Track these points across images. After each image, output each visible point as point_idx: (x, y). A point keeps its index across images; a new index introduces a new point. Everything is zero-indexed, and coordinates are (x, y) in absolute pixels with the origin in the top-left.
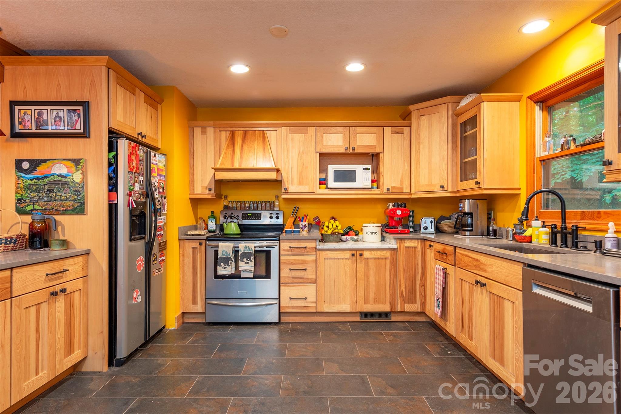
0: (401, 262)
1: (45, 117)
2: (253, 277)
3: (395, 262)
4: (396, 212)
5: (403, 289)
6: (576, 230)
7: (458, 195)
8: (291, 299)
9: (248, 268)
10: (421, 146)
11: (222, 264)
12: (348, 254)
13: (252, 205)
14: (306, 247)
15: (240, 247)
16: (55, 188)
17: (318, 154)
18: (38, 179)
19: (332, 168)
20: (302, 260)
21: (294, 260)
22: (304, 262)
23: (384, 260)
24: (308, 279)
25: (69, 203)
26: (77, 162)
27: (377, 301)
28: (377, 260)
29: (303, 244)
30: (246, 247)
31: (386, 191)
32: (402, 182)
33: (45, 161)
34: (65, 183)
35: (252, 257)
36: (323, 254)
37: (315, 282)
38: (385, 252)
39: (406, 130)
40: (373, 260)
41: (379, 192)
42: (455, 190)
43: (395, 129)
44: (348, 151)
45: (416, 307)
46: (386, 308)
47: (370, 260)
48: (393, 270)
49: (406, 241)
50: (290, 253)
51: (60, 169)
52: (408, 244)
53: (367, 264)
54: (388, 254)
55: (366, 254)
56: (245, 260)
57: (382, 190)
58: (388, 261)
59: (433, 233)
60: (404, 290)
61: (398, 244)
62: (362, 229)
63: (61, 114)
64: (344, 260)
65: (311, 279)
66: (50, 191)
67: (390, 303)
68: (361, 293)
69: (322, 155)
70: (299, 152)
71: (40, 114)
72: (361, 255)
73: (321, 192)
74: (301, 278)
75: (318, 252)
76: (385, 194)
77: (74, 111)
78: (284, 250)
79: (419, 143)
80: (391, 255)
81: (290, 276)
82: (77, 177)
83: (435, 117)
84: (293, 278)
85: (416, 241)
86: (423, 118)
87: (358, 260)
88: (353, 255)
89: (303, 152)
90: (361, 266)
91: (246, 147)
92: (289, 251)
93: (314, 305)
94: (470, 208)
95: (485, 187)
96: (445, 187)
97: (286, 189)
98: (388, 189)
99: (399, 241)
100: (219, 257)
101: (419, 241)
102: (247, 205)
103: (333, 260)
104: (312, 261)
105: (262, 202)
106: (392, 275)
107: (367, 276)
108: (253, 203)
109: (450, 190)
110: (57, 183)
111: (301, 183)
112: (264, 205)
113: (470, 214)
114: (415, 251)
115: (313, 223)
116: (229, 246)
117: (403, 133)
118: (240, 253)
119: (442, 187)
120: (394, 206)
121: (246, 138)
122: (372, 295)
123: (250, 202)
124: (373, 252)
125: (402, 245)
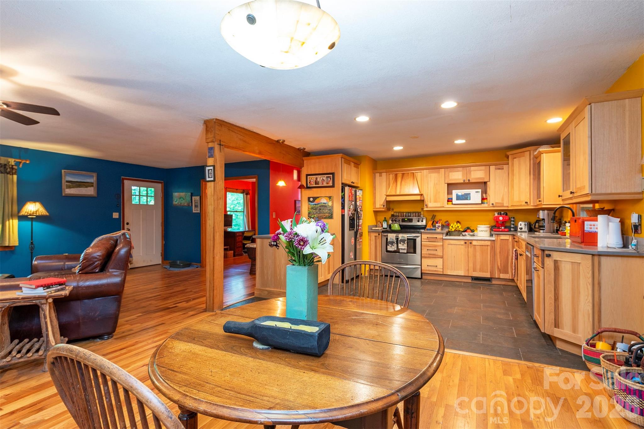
0: (498, 248)
1: (318, 180)
2: (406, 252)
3: (494, 248)
4: (499, 218)
5: (499, 264)
7: (537, 207)
8: (428, 266)
9: (403, 248)
10: (514, 177)
11: (390, 245)
12: (463, 242)
13: (407, 214)
14: (436, 238)
15: (399, 236)
16: (322, 208)
17: (446, 185)
18: (316, 205)
19: (455, 192)
20: (435, 245)
21: (430, 244)
22: (436, 246)
23: (486, 247)
24: (438, 255)
25: (327, 214)
26: (330, 197)
27: (481, 270)
28: (482, 246)
29: (435, 236)
30: (402, 236)
31: (491, 205)
32: (503, 200)
33: (318, 197)
34: (326, 206)
35: (406, 242)
36: (447, 242)
37: (442, 257)
38: (487, 242)
39: (505, 167)
40: (479, 246)
41: (487, 206)
42: (536, 205)
43: (497, 167)
44: (466, 182)
45: (508, 276)
46: (488, 275)
47: (477, 246)
48: (492, 253)
49: (501, 235)
50: (427, 241)
51: (324, 201)
52: (503, 237)
53: (475, 249)
54: (489, 243)
55: (474, 243)
56: (402, 243)
57: (489, 205)
58: (489, 248)
59: (526, 232)
60: (500, 265)
61: (496, 237)
62: (477, 229)
63: (324, 178)
64: (460, 246)
65: (440, 255)
66: (320, 209)
67: (490, 272)
68: (471, 265)
69: (449, 185)
70: (435, 184)
71: (316, 179)
72: (471, 243)
73: (449, 207)
74: (434, 255)
75: (444, 241)
76: (491, 207)
77: (329, 177)
78: (424, 239)
79: (513, 175)
80: (491, 244)
81: (427, 253)
82: (330, 204)
83: (522, 159)
84: (429, 254)
85: (508, 236)
86: (515, 160)
87: (469, 246)
88: (466, 243)
89: (437, 184)
90: (471, 250)
91: (403, 182)
92: (426, 239)
93: (442, 270)
94: (543, 216)
95: (544, 204)
96: (529, 202)
97: (426, 205)
98: (493, 204)
99: (496, 236)
100: (388, 241)
101: (511, 236)
102: (405, 214)
103: (453, 245)
104: (441, 245)
105: (413, 213)
106: (492, 256)
107: (475, 256)
108: (408, 213)
109: (532, 204)
110: (323, 206)
111: (436, 201)
113: (543, 220)
114: (508, 242)
115: (444, 224)
116: (393, 236)
117: (503, 169)
118: (399, 239)
119: (526, 203)
120: (498, 214)
121: (404, 177)
122: (478, 267)
123: (406, 213)
124: (479, 242)
125: (499, 238)
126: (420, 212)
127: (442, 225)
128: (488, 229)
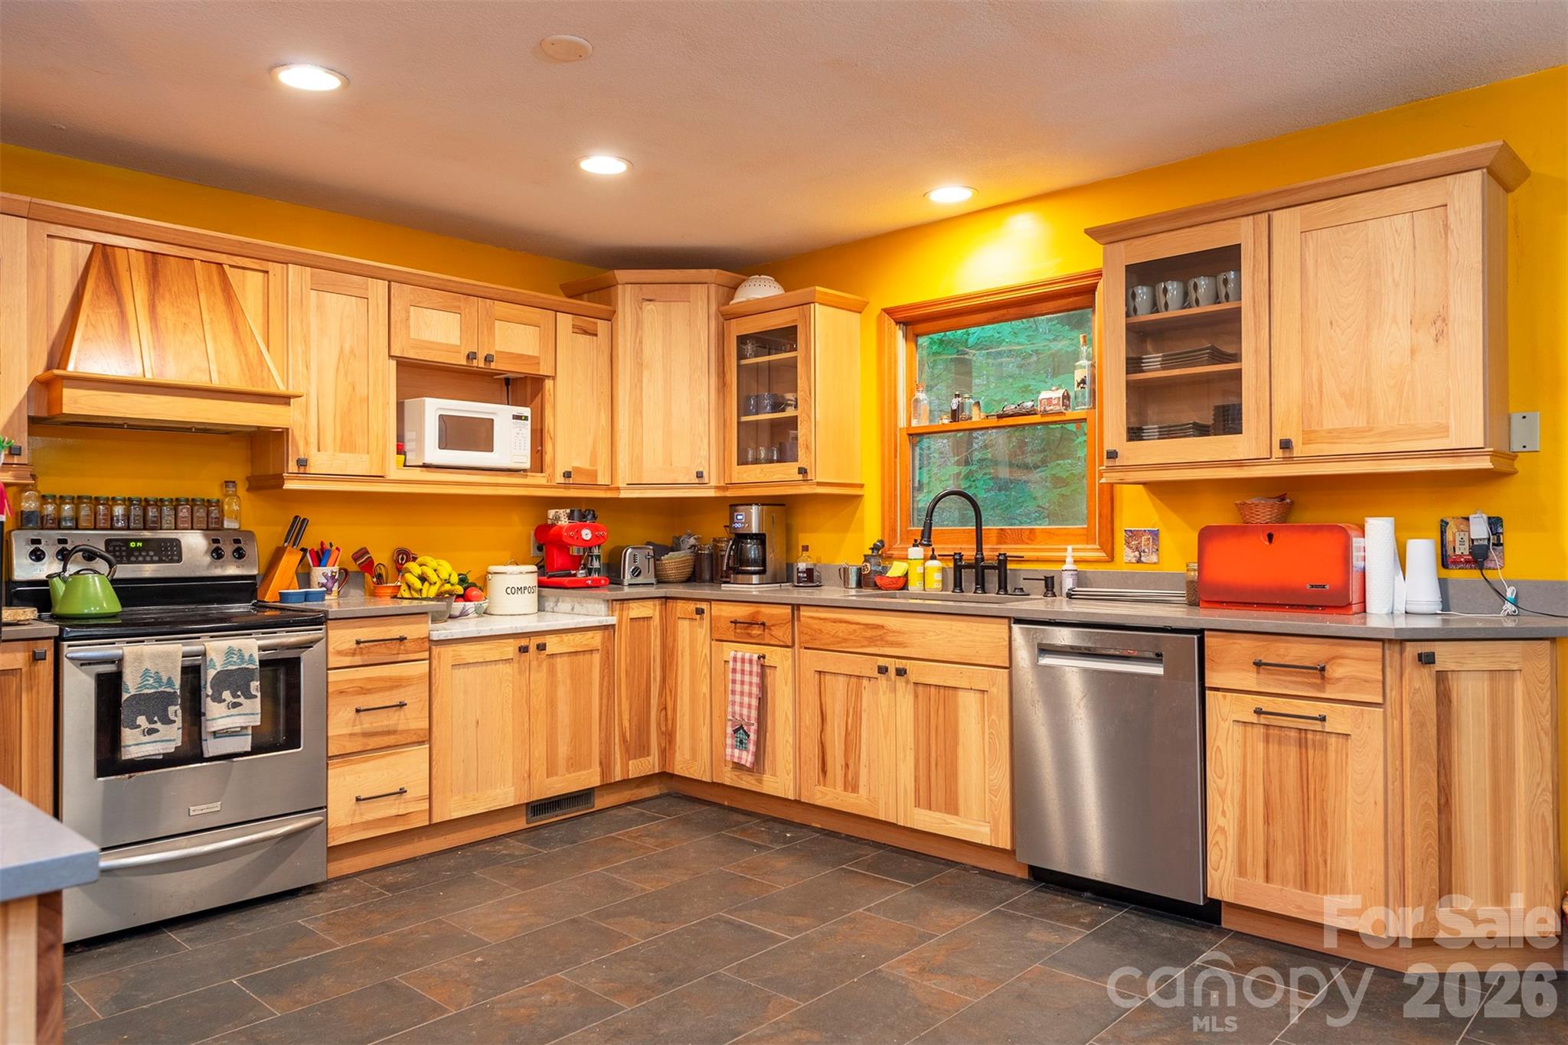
0: (623, 657)
2: (250, 750)
3: (610, 659)
4: (579, 533)
5: (626, 724)
6: (1002, 562)
7: (729, 494)
8: (358, 799)
9: (235, 722)
10: (646, 374)
11: (142, 720)
12: (510, 648)
13: (136, 511)
14: (402, 639)
15: (212, 655)
17: (394, 363)
19: (433, 409)
20: (390, 679)
21: (370, 679)
22: (397, 683)
23: (588, 656)
24: (407, 731)
27: (575, 763)
28: (574, 658)
29: (395, 630)
30: (230, 652)
31: (560, 479)
32: (594, 459)
35: (255, 685)
36: (447, 654)
37: (426, 738)
38: (590, 634)
39: (602, 326)
40: (565, 658)
41: (543, 481)
42: (722, 484)
43: (582, 322)
44: (475, 364)
45: (649, 764)
46: (590, 778)
47: (559, 659)
48: (606, 678)
49: (633, 605)
50: (358, 660)
52: (637, 610)
53: (552, 671)
54: (596, 639)
55: (553, 645)
56: (227, 695)
57: (551, 477)
58: (597, 658)
60: (628, 725)
61: (617, 613)
64: (501, 666)
65: (416, 731)
67: (601, 763)
68: (540, 750)
69: (405, 366)
70: (342, 350)
72: (541, 647)
73: (398, 477)
74: (389, 733)
75: (436, 650)
76: (559, 486)
78: (340, 653)
79: (640, 365)
80: (603, 643)
81: (357, 729)
83: (678, 310)
84: (367, 735)
85: (650, 603)
86: (649, 307)
87: (534, 663)
88: (524, 650)
89: (352, 352)
90: (539, 677)
92: (354, 654)
93: (426, 806)
94: (760, 524)
95: (818, 480)
96: (705, 474)
97: (302, 463)
98: (567, 475)
99: (617, 605)
100: (125, 696)
101: (657, 602)
102: (119, 510)
103: (472, 669)
104: (420, 678)
105: (176, 504)
106: (605, 694)
107: (552, 703)
108: (145, 503)
109: (713, 483)
111: (347, 445)
112: (184, 512)
113: (760, 538)
114: (649, 627)
115: (353, 567)
116: (167, 656)
117: (596, 335)
118: (211, 673)
119: (700, 475)
120: (570, 516)
122: (563, 750)
123: (129, 502)
124: (566, 637)
125: (625, 613)
126: (219, 504)
127: (340, 569)
128: (532, 580)
